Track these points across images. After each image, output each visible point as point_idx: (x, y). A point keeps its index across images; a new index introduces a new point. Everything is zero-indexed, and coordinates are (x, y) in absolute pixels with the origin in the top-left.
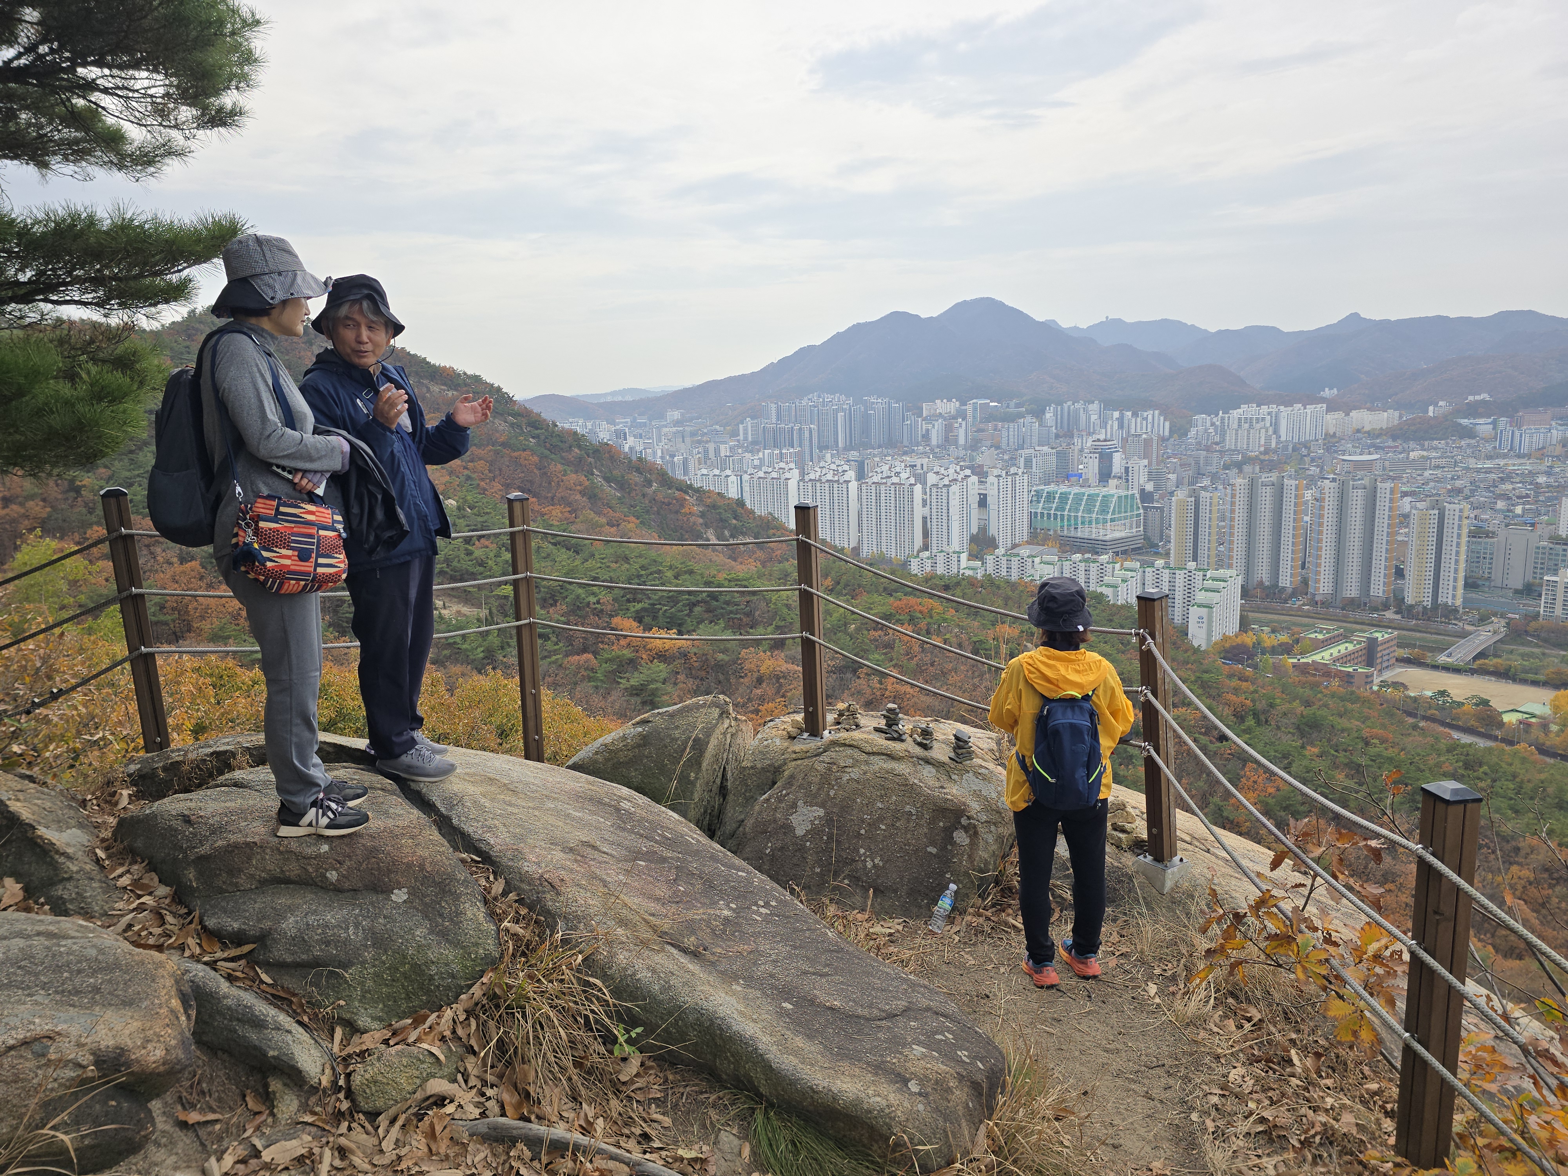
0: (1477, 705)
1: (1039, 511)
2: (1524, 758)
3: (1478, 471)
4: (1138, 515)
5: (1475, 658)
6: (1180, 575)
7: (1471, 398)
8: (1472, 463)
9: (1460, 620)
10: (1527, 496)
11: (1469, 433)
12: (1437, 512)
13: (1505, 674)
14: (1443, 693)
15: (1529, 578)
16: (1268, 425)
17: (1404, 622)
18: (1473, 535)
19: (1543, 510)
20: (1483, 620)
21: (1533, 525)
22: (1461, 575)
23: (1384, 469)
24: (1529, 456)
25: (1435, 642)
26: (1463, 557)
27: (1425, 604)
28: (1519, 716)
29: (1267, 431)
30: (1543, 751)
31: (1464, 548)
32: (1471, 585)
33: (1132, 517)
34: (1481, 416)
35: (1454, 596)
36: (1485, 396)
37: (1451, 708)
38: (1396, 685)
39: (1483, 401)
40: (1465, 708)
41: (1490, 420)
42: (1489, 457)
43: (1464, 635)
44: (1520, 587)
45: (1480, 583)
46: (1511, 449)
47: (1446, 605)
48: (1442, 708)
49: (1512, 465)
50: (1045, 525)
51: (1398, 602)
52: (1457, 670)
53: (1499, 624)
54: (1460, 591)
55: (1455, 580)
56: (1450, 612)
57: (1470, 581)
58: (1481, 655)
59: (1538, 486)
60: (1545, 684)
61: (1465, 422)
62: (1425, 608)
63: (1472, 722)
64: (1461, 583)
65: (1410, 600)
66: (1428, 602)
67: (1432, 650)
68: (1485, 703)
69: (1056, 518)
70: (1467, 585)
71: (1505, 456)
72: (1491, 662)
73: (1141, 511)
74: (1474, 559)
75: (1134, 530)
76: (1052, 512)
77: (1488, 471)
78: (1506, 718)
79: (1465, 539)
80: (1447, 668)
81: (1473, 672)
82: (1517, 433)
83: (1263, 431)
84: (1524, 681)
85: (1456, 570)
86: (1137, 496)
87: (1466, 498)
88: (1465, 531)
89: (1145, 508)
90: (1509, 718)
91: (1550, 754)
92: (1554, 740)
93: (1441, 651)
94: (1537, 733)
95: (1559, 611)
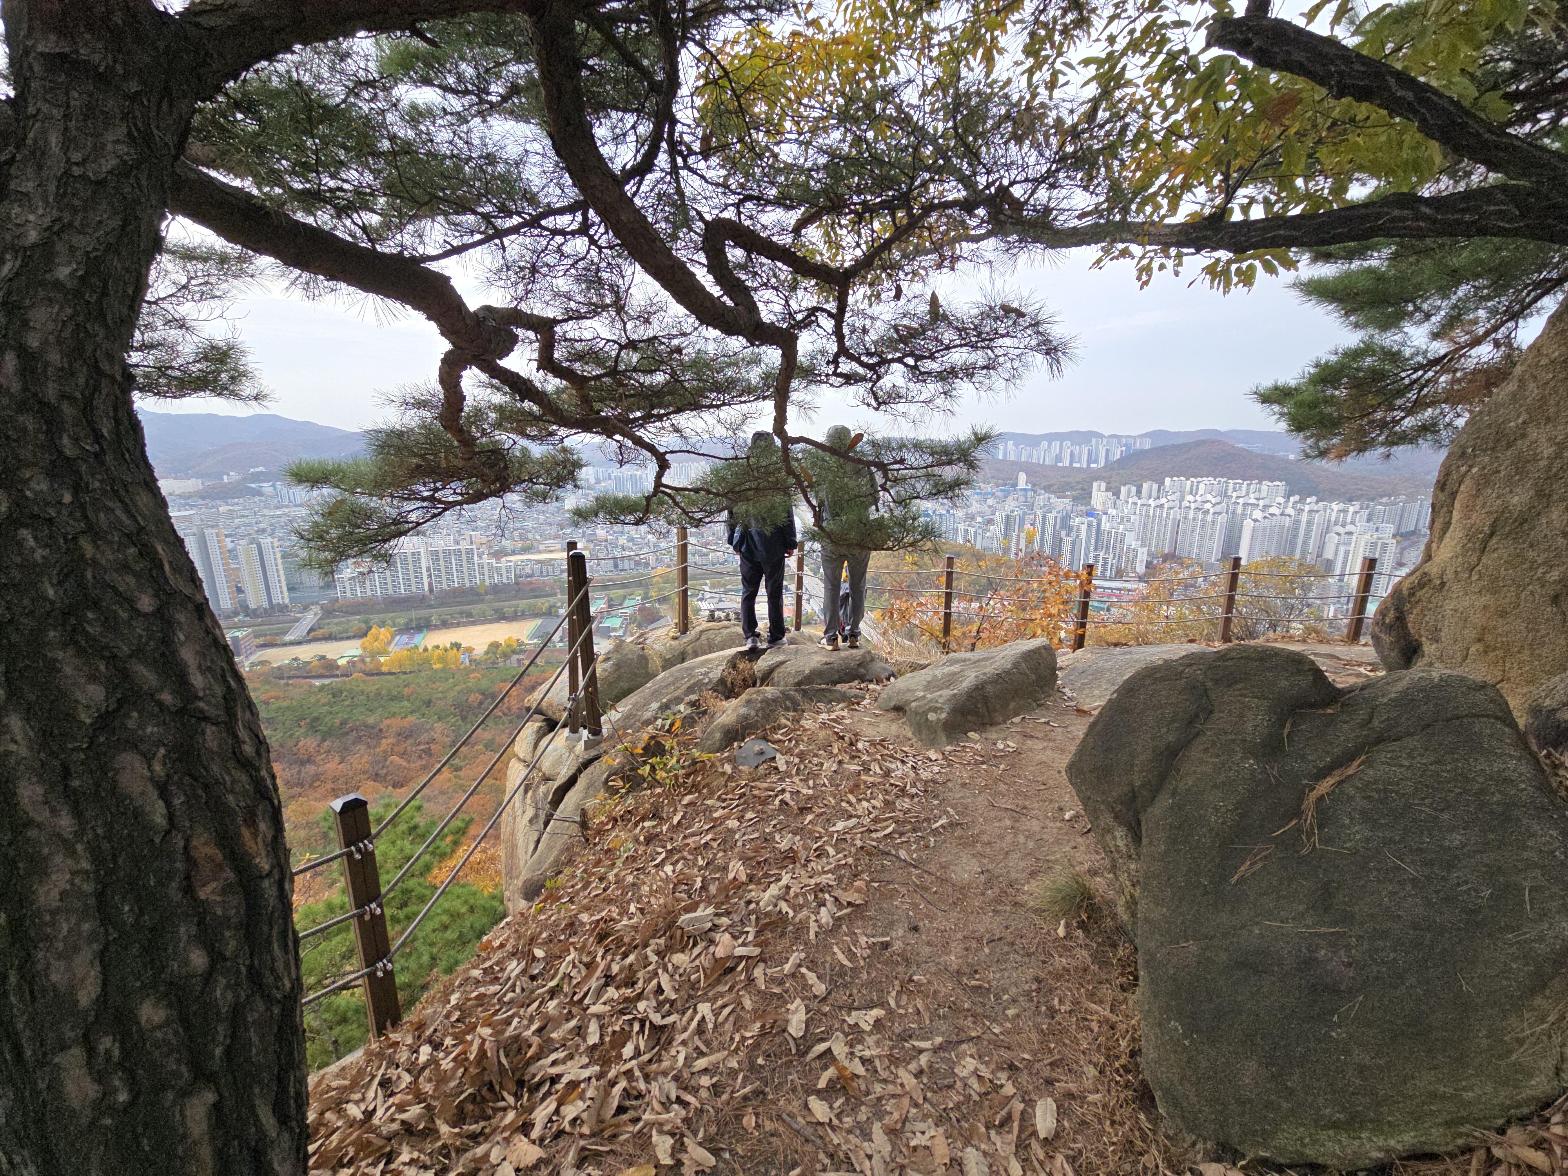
0: (319, 660)
2: (359, 681)
7: (252, 470)
9: (291, 612)
12: (255, 545)
13: (330, 638)
14: (295, 659)
17: (253, 621)
20: (306, 608)
22: (284, 584)
24: (302, 505)
26: (282, 572)
27: (264, 606)
28: (346, 659)
31: (281, 567)
32: (291, 589)
34: (263, 481)
35: (283, 598)
36: (262, 469)
37: (303, 666)
38: (262, 663)
39: (261, 472)
40: (312, 664)
41: (270, 484)
43: (297, 620)
44: (323, 585)
45: (297, 587)
46: (290, 502)
48: (297, 668)
49: (293, 511)
51: (245, 609)
52: (299, 643)
54: (286, 594)
57: (291, 586)
58: (311, 630)
60: (354, 637)
64: (285, 589)
65: (252, 606)
66: (266, 605)
67: (277, 634)
68: (323, 657)
70: (289, 590)
71: (287, 506)
72: (319, 633)
74: (290, 573)
77: (279, 516)
78: (339, 662)
79: (280, 561)
80: (292, 643)
81: (310, 641)
84: (342, 639)
85: (280, 582)
88: (278, 556)
90: (342, 662)
91: (373, 675)
92: (370, 667)
93: (285, 633)
94: (360, 666)
95: (349, 594)
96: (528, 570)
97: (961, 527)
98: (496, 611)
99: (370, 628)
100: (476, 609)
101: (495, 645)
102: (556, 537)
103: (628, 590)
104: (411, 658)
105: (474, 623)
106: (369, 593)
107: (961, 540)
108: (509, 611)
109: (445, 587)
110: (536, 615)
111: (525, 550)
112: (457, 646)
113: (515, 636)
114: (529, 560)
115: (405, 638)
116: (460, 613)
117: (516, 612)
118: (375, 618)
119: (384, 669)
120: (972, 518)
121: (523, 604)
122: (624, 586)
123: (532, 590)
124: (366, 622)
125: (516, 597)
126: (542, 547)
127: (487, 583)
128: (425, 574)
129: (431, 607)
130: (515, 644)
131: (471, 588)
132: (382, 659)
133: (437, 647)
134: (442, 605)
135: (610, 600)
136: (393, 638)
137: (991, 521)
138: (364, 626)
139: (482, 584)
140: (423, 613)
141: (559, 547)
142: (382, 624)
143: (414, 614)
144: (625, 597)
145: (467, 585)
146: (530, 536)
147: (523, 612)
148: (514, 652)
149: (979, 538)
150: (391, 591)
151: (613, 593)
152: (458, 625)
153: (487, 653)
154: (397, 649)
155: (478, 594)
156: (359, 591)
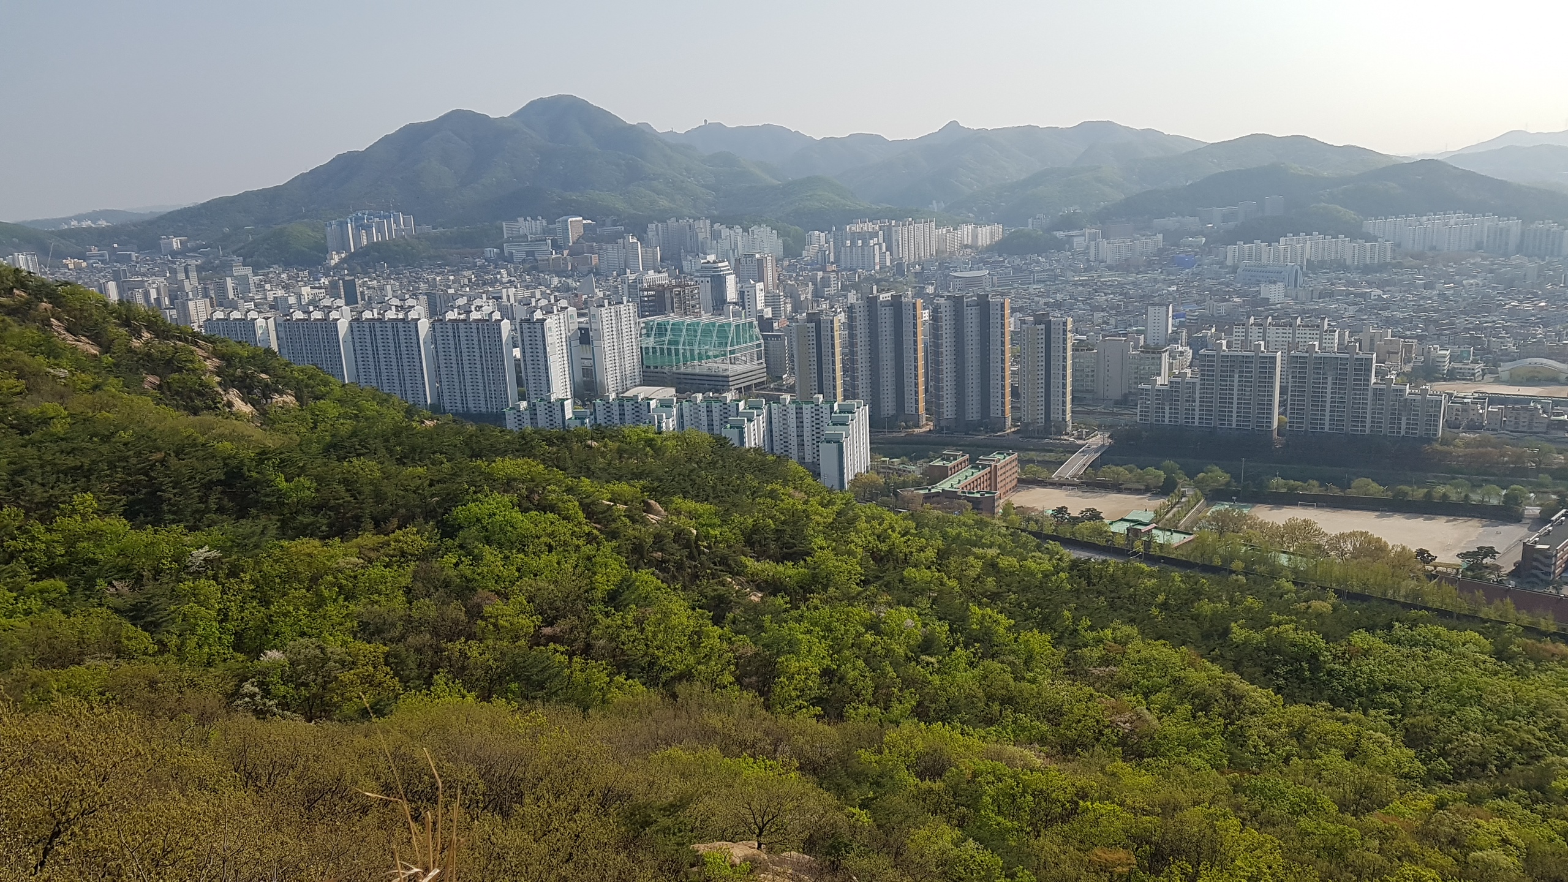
0: (1089, 517)
1: (650, 346)
3: (1075, 284)
4: (759, 346)
6: (807, 409)
7: (1064, 210)
8: (1070, 276)
11: (1065, 246)
12: (1043, 326)
13: (1112, 486)
15: (1126, 388)
16: (881, 241)
18: (1074, 347)
19: (1133, 320)
21: (1125, 335)
23: (993, 286)
25: (1049, 459)
27: (1039, 421)
28: (1128, 524)
29: (880, 249)
32: (1078, 398)
33: (752, 347)
34: (1074, 228)
36: (1075, 208)
39: (1075, 214)
40: (1081, 522)
41: (1082, 232)
42: (1084, 270)
43: (1075, 449)
44: (1118, 396)
45: (1086, 396)
47: (1057, 421)
49: (1104, 276)
50: (659, 363)
52: (1072, 486)
53: (1102, 435)
54: (1069, 406)
55: (1064, 395)
56: (1062, 428)
58: (1089, 469)
59: (1127, 296)
61: (1060, 234)
62: (1039, 425)
63: (1088, 538)
64: (1069, 397)
65: (1026, 418)
66: (1041, 420)
67: (1045, 467)
68: (1095, 516)
69: (670, 353)
70: (1074, 399)
73: (762, 341)
75: (756, 362)
76: (665, 347)
77: (1084, 284)
79: (1069, 353)
81: (1085, 486)
83: (877, 247)
84: (1127, 491)
85: (1062, 385)
86: (756, 323)
88: (1069, 345)
89: (765, 337)
90: (1118, 528)
93: (1057, 467)
94: (1144, 540)
95: (1152, 419)
96: (1476, 415)
106: (1182, 421)
109: (1306, 426)
114: (1483, 395)
127: (1385, 431)
128: (1276, 398)
131: (1353, 436)
139: (1376, 431)
145: (1347, 429)
150: (1215, 423)
155: (1363, 448)
156: (1167, 415)
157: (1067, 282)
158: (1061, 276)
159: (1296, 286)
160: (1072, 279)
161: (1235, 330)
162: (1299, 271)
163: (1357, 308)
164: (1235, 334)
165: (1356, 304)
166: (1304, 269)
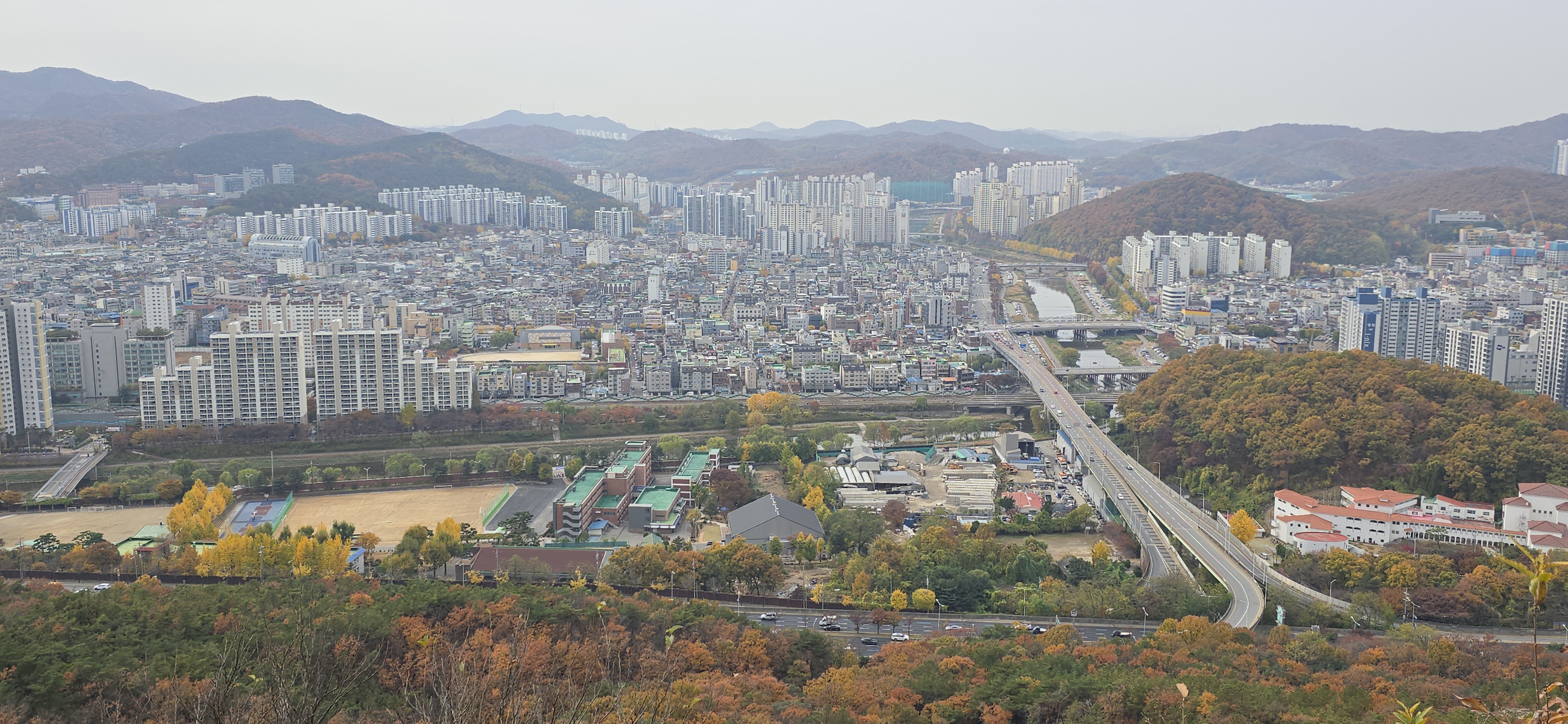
0: (88, 543)
2: (144, 592)
3: (47, 260)
5: (79, 487)
7: (23, 171)
8: (38, 250)
9: (54, 444)
10: (107, 287)
11: (29, 215)
13: (115, 500)
14: (47, 538)
15: (124, 382)
18: (52, 338)
19: (127, 302)
20: (81, 439)
21: (118, 320)
22: (47, 389)
24: (102, 240)
25: (29, 476)
26: (45, 367)
27: (9, 431)
28: (136, 545)
30: (165, 578)
31: (44, 356)
32: (60, 399)
34: (39, 193)
35: (42, 416)
36: (39, 169)
37: (59, 554)
39: (39, 176)
40: (75, 550)
41: (51, 199)
42: (58, 243)
43: (62, 461)
44: (115, 393)
45: (70, 395)
46: (81, 233)
47: (34, 428)
48: (48, 558)
49: (85, 251)
52: (60, 506)
53: (98, 441)
54: (49, 409)
55: (41, 396)
56: (41, 436)
57: (58, 394)
58: (85, 482)
59: (116, 275)
60: (160, 500)
61: (20, 200)
62: (9, 436)
63: (86, 565)
64: (48, 398)
66: (11, 428)
67: (26, 487)
68: (98, 538)
70: (55, 401)
71: (75, 241)
72: (97, 488)
74: (59, 367)
77: (59, 260)
78: (123, 551)
79: (43, 344)
80: (48, 507)
81: (79, 504)
82: (84, 214)
84: (136, 503)
85: (39, 385)
87: (38, 294)
88: (42, 335)
90: (125, 550)
91: (177, 579)
92: (176, 563)
93: (39, 485)
94: (158, 560)
95: (160, 416)
96: (501, 384)
97: (1455, 330)
98: (429, 463)
99: (188, 485)
100: (392, 458)
101: (417, 535)
102: (563, 320)
103: (697, 435)
104: (252, 551)
105: (384, 486)
106: (197, 415)
107: (1452, 360)
108: (454, 465)
109: (339, 409)
110: (506, 477)
111: (501, 343)
112: (344, 531)
113: (460, 518)
114: (505, 363)
115: (251, 509)
116: (362, 464)
117: (467, 467)
118: (202, 466)
119: (202, 570)
120: (1486, 308)
121: (483, 452)
122: (688, 425)
123: (505, 425)
124: (185, 472)
125: (472, 438)
126: (533, 338)
127: (419, 406)
128: (303, 381)
129: (309, 448)
130: (457, 535)
131: (388, 415)
132: (200, 550)
133: (308, 532)
134: (331, 445)
135: (657, 453)
136: (230, 506)
137: (1532, 319)
138: (179, 480)
139: (410, 408)
140: (292, 460)
141: (566, 338)
142: (212, 479)
143: (273, 461)
144: (687, 449)
145: (381, 408)
146: (513, 314)
147: (482, 469)
148: (453, 551)
149: (1499, 357)
150: (237, 414)
151: (664, 440)
152: (355, 488)
153: (400, 549)
154: (235, 530)
155: (400, 428)
156: (178, 410)
157: (34, 258)
158: (25, 251)
159: (315, 260)
160: (42, 255)
161: (250, 310)
162: (317, 245)
163: (381, 282)
164: (250, 314)
165: (379, 278)
166: (323, 241)
